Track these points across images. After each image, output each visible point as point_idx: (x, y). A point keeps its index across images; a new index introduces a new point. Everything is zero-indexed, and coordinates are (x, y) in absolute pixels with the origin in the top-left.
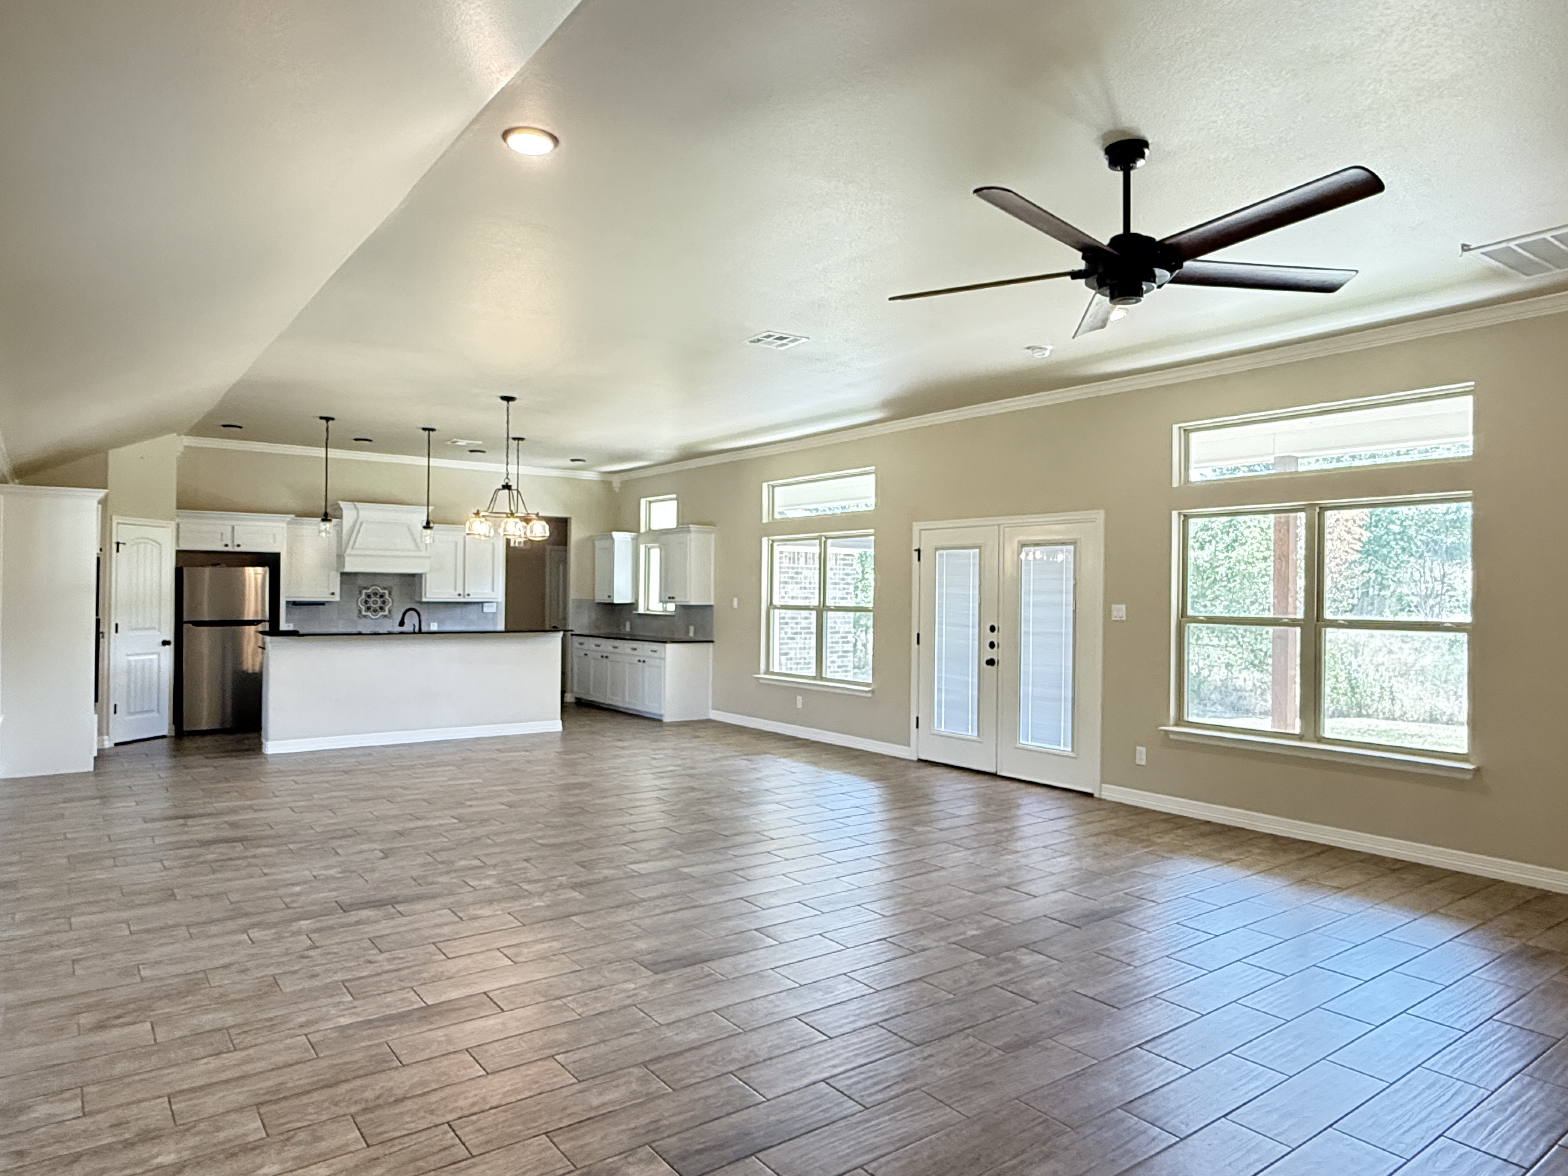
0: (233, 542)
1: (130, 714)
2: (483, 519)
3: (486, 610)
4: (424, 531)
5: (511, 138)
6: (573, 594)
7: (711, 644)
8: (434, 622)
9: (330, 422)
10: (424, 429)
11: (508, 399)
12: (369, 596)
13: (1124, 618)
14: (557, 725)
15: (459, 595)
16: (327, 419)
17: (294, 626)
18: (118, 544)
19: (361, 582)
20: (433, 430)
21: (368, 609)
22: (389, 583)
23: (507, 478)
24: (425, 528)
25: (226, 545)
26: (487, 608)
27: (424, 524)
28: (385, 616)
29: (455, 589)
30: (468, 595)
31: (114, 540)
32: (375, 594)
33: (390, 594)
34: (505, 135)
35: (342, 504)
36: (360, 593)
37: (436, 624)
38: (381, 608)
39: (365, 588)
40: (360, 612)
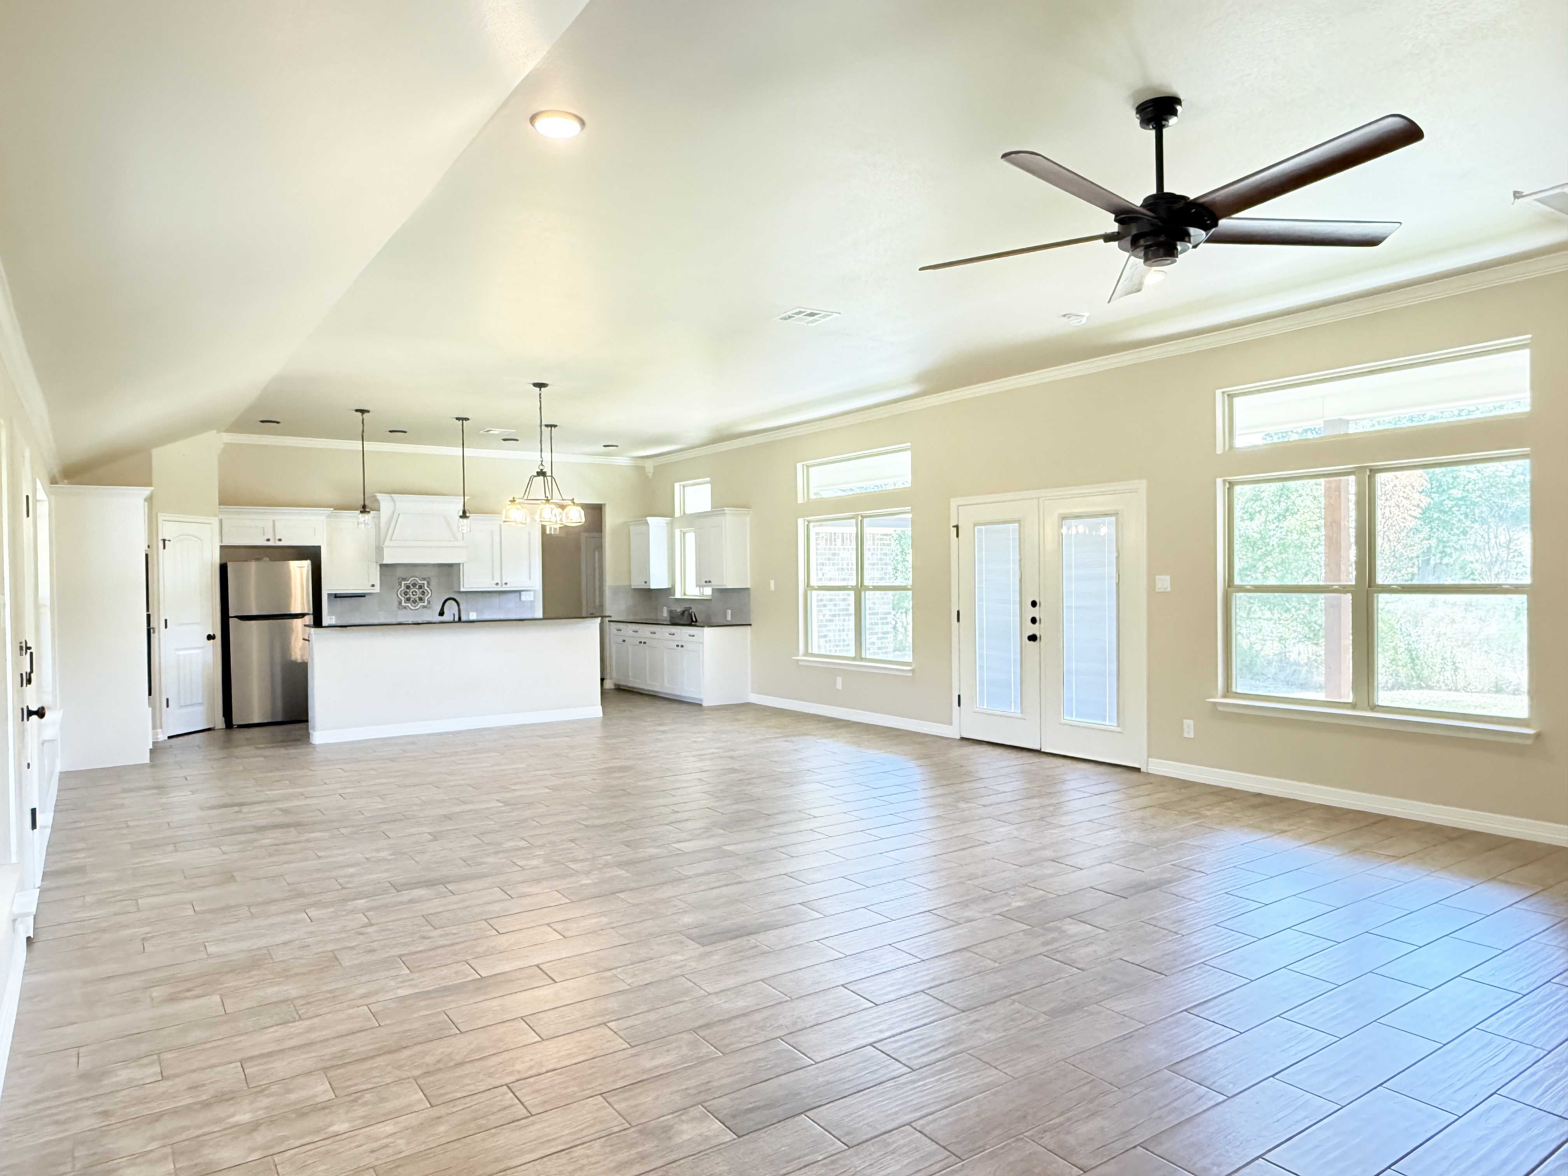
0: (275, 535)
1: (181, 707)
2: (519, 507)
3: (523, 598)
4: (461, 520)
5: (539, 123)
6: (610, 581)
7: (749, 627)
8: (473, 611)
9: (366, 415)
10: (458, 419)
11: (540, 385)
12: (408, 587)
13: (1169, 590)
14: (597, 711)
15: (497, 584)
16: (363, 411)
17: (337, 619)
18: (164, 541)
19: (400, 573)
20: (467, 419)
21: (408, 600)
22: (428, 573)
23: (542, 465)
24: (461, 517)
25: (268, 540)
26: (525, 597)
27: (461, 513)
28: (424, 607)
29: (493, 579)
30: (506, 584)
31: (161, 537)
32: (414, 585)
33: (429, 584)
34: (533, 119)
35: (380, 496)
36: (400, 584)
37: (475, 614)
38: (421, 599)
39: (404, 579)
40: (400, 603)
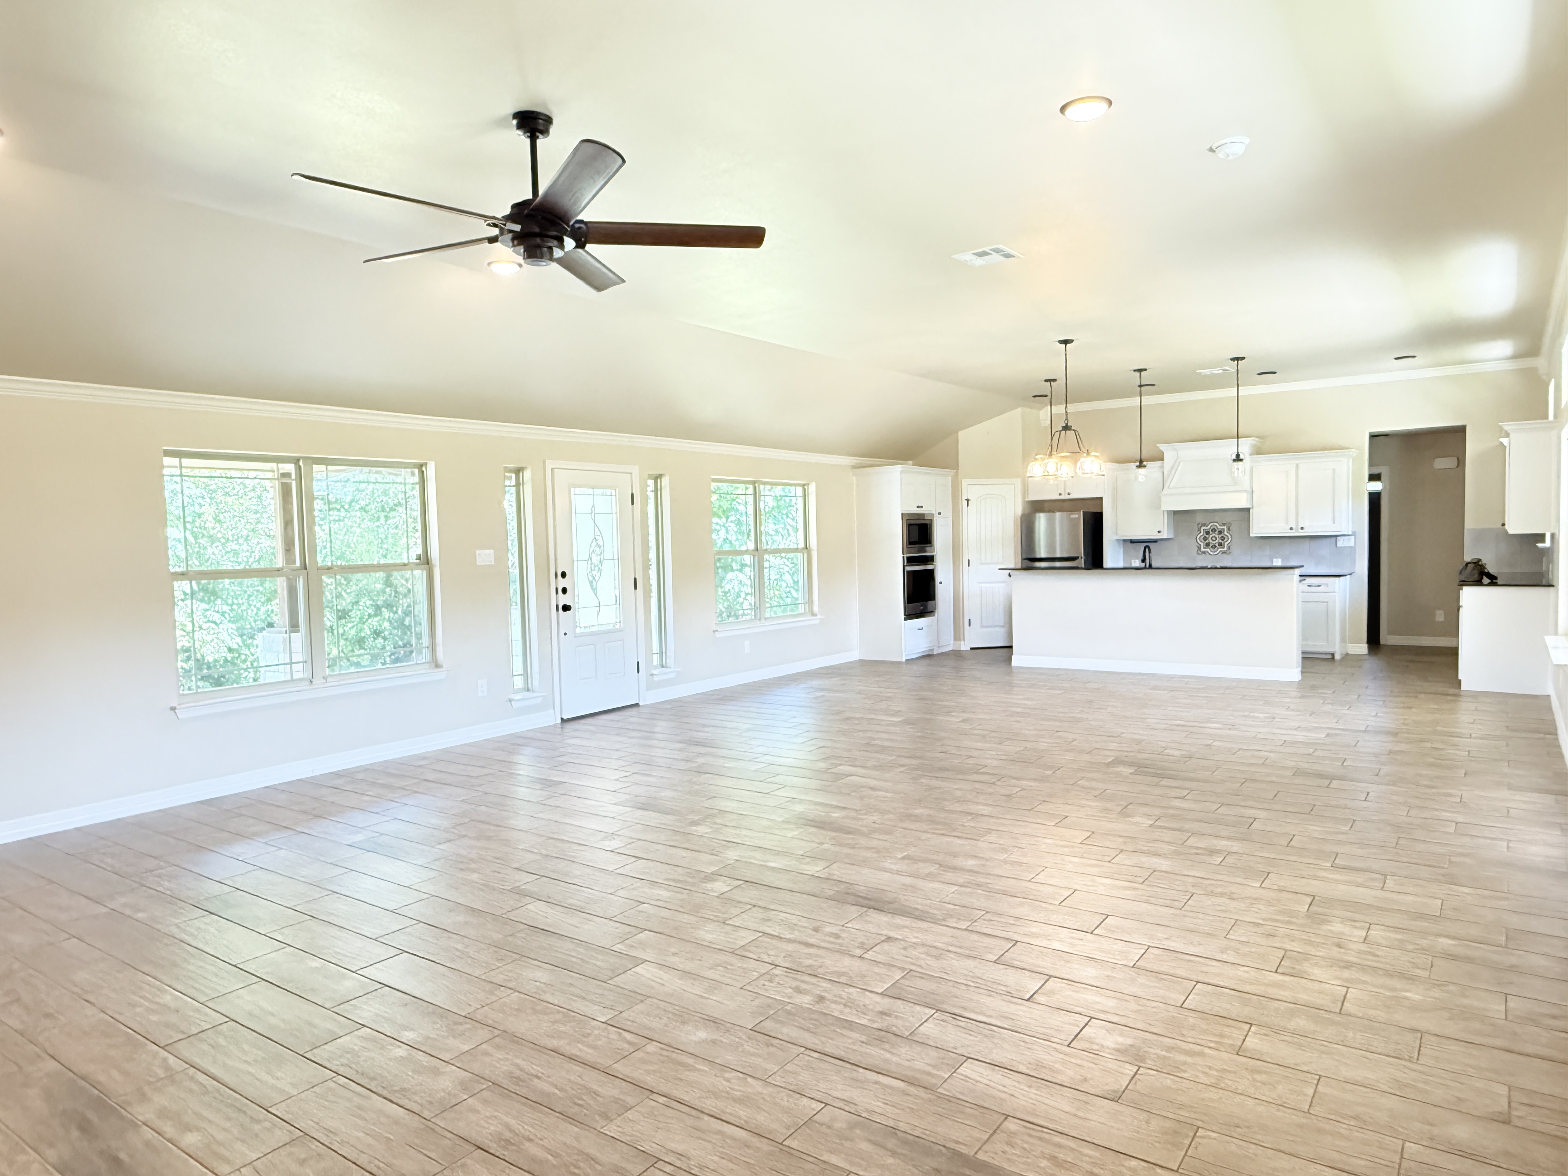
0: (1065, 490)
3: (1340, 544)
8: (1277, 558)
11: (1066, 342)
12: (1208, 533)
14: (1294, 674)
15: (1291, 529)
18: (968, 500)
19: (1199, 519)
21: (1208, 545)
22: (1228, 518)
23: (1067, 419)
25: (1060, 494)
26: (1341, 542)
28: (1224, 552)
29: (1287, 522)
30: (1302, 528)
31: (965, 497)
32: (1214, 530)
33: (1229, 529)
35: (1162, 447)
36: (1199, 530)
37: (1280, 560)
38: (1220, 545)
39: (1204, 525)
40: (1199, 548)
